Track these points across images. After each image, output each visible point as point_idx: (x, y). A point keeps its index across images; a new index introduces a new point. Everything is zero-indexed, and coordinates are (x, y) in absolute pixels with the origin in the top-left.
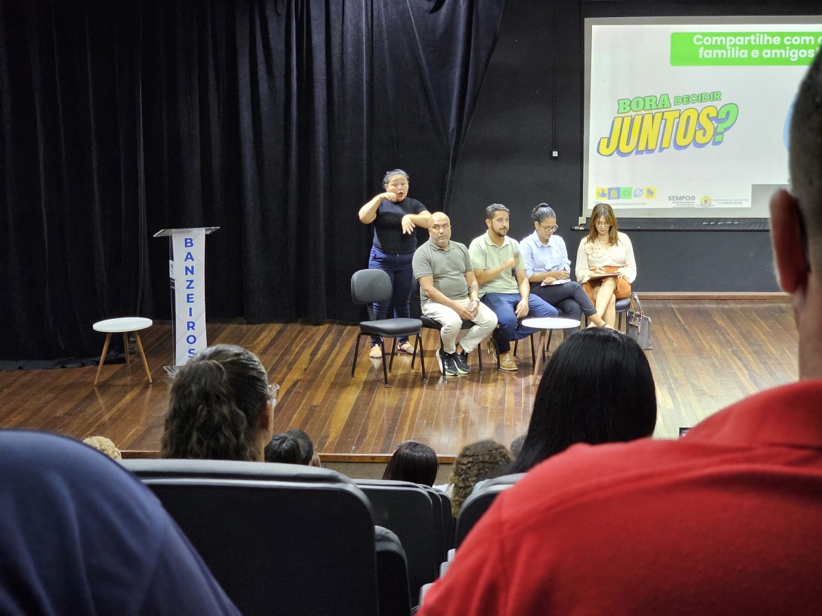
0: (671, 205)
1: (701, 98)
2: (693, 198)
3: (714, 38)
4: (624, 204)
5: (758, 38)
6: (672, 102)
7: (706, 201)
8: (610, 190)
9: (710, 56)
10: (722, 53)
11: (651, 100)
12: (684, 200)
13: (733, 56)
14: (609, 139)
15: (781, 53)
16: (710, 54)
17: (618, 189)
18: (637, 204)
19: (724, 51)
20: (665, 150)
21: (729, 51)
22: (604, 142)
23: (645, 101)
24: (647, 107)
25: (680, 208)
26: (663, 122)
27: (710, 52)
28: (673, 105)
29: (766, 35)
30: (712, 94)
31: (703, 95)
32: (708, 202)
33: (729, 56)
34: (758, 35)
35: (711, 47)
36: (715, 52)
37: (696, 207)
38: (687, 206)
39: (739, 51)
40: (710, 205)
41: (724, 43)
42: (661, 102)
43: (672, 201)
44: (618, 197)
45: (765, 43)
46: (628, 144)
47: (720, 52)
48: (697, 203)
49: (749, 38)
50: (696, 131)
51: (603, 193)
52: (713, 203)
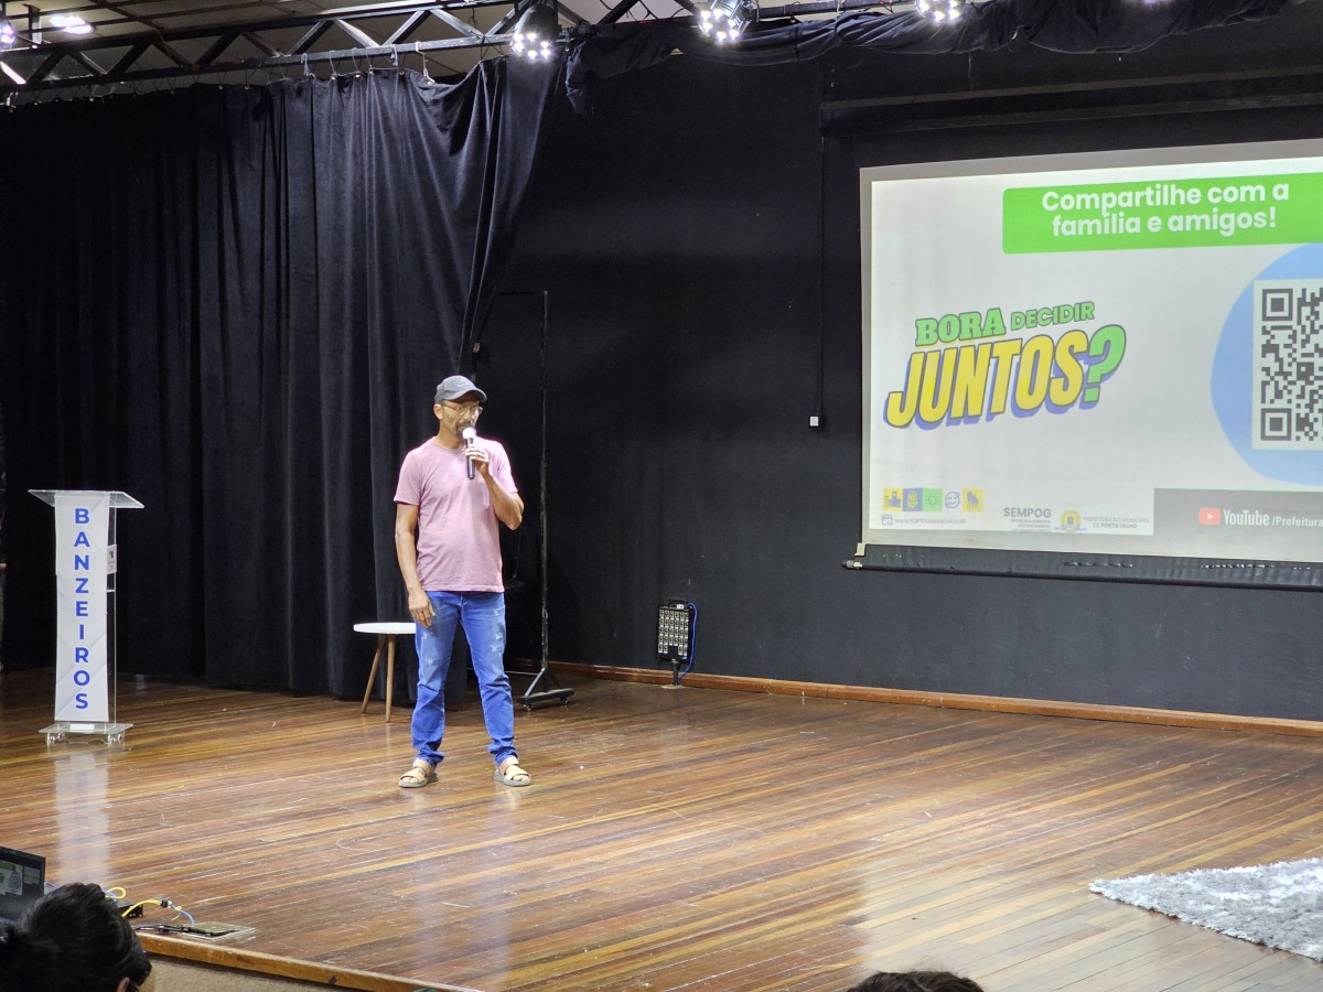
0: (1008, 525)
1: (1057, 315)
2: (1047, 513)
3: (1079, 197)
4: (930, 521)
5: (1158, 193)
6: (1007, 324)
7: (1070, 520)
8: (906, 492)
9: (1073, 232)
10: (1095, 226)
11: (971, 321)
12: (1032, 517)
13: (1114, 232)
14: (904, 394)
15: (1203, 221)
16: (1071, 228)
17: (919, 491)
18: (951, 521)
19: (1097, 221)
20: (997, 417)
21: (1107, 221)
22: (896, 400)
23: (960, 321)
24: (966, 334)
25: (1025, 532)
26: (993, 361)
27: (1073, 223)
28: (1008, 328)
29: (1173, 186)
30: (1078, 306)
31: (1062, 309)
32: (1075, 522)
33: (1107, 232)
34: (1158, 186)
35: (1074, 214)
36: (1081, 223)
37: (1053, 531)
38: (1037, 529)
39: (1125, 218)
40: (1078, 529)
41: (1097, 206)
42: (989, 325)
43: (1010, 517)
44: (919, 508)
45: (1173, 203)
46: (934, 405)
47: (1090, 223)
48: (1055, 524)
49: (1142, 194)
50: (1050, 379)
51: (895, 498)
52: (1084, 524)
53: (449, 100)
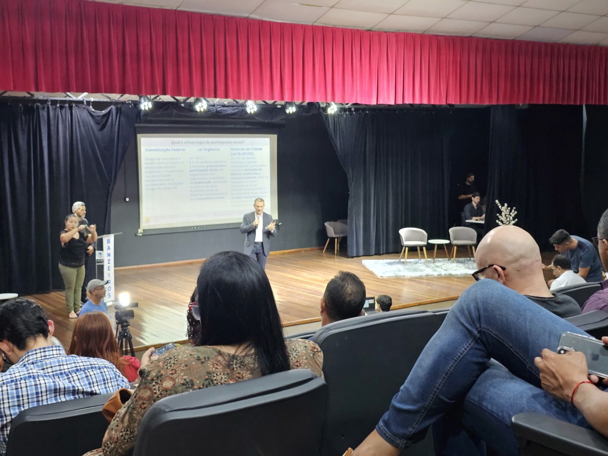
53: (104, 116)
